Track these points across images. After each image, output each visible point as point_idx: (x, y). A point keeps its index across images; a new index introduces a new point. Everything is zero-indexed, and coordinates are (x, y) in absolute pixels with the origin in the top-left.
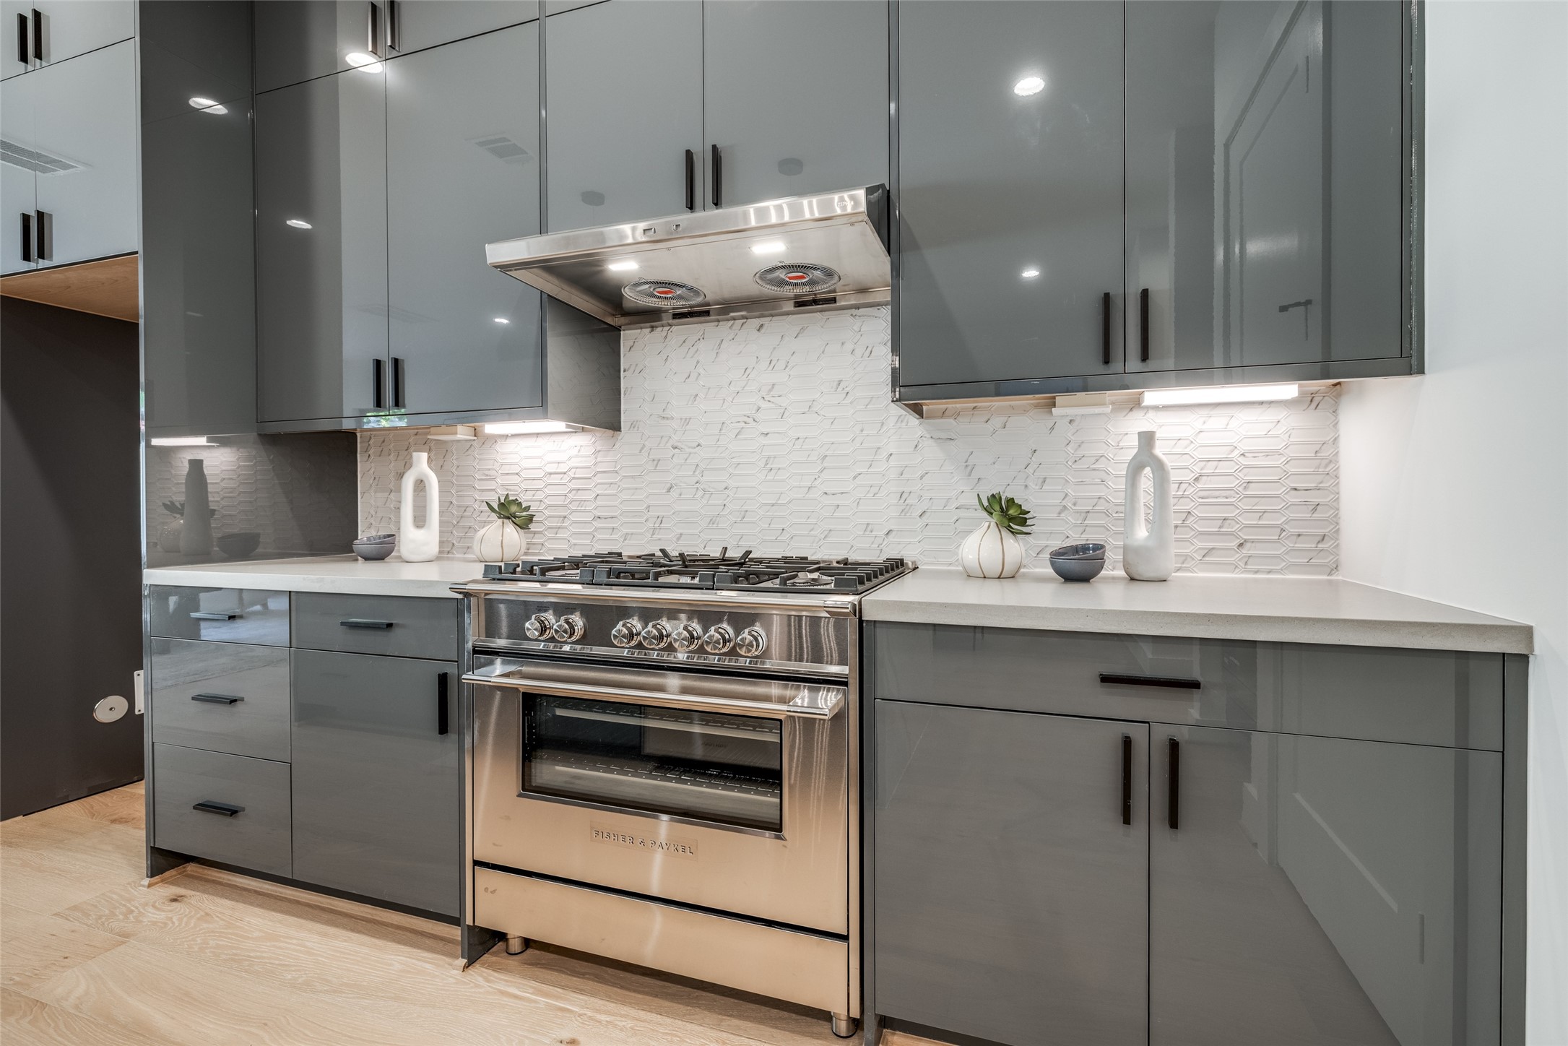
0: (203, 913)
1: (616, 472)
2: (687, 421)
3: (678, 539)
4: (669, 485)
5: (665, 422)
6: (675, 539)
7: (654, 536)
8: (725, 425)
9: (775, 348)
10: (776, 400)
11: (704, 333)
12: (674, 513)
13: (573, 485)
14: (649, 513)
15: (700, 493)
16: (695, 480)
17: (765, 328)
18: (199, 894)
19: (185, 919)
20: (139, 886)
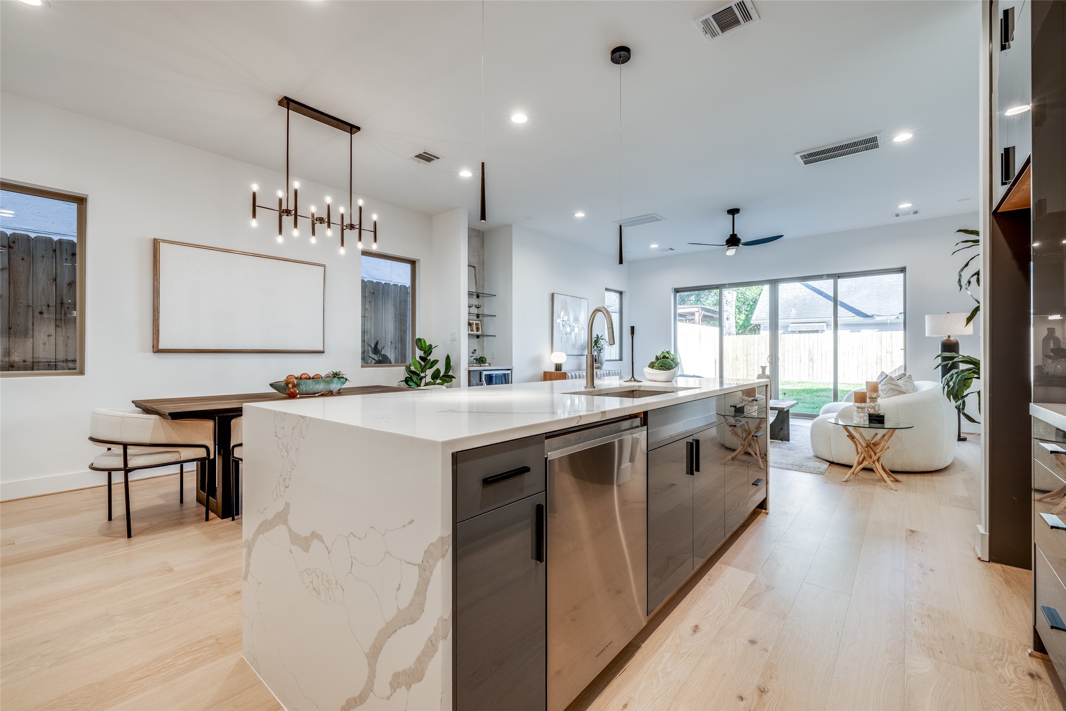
0: (1033, 697)
18: (1051, 685)
19: (1018, 690)
20: (1026, 650)
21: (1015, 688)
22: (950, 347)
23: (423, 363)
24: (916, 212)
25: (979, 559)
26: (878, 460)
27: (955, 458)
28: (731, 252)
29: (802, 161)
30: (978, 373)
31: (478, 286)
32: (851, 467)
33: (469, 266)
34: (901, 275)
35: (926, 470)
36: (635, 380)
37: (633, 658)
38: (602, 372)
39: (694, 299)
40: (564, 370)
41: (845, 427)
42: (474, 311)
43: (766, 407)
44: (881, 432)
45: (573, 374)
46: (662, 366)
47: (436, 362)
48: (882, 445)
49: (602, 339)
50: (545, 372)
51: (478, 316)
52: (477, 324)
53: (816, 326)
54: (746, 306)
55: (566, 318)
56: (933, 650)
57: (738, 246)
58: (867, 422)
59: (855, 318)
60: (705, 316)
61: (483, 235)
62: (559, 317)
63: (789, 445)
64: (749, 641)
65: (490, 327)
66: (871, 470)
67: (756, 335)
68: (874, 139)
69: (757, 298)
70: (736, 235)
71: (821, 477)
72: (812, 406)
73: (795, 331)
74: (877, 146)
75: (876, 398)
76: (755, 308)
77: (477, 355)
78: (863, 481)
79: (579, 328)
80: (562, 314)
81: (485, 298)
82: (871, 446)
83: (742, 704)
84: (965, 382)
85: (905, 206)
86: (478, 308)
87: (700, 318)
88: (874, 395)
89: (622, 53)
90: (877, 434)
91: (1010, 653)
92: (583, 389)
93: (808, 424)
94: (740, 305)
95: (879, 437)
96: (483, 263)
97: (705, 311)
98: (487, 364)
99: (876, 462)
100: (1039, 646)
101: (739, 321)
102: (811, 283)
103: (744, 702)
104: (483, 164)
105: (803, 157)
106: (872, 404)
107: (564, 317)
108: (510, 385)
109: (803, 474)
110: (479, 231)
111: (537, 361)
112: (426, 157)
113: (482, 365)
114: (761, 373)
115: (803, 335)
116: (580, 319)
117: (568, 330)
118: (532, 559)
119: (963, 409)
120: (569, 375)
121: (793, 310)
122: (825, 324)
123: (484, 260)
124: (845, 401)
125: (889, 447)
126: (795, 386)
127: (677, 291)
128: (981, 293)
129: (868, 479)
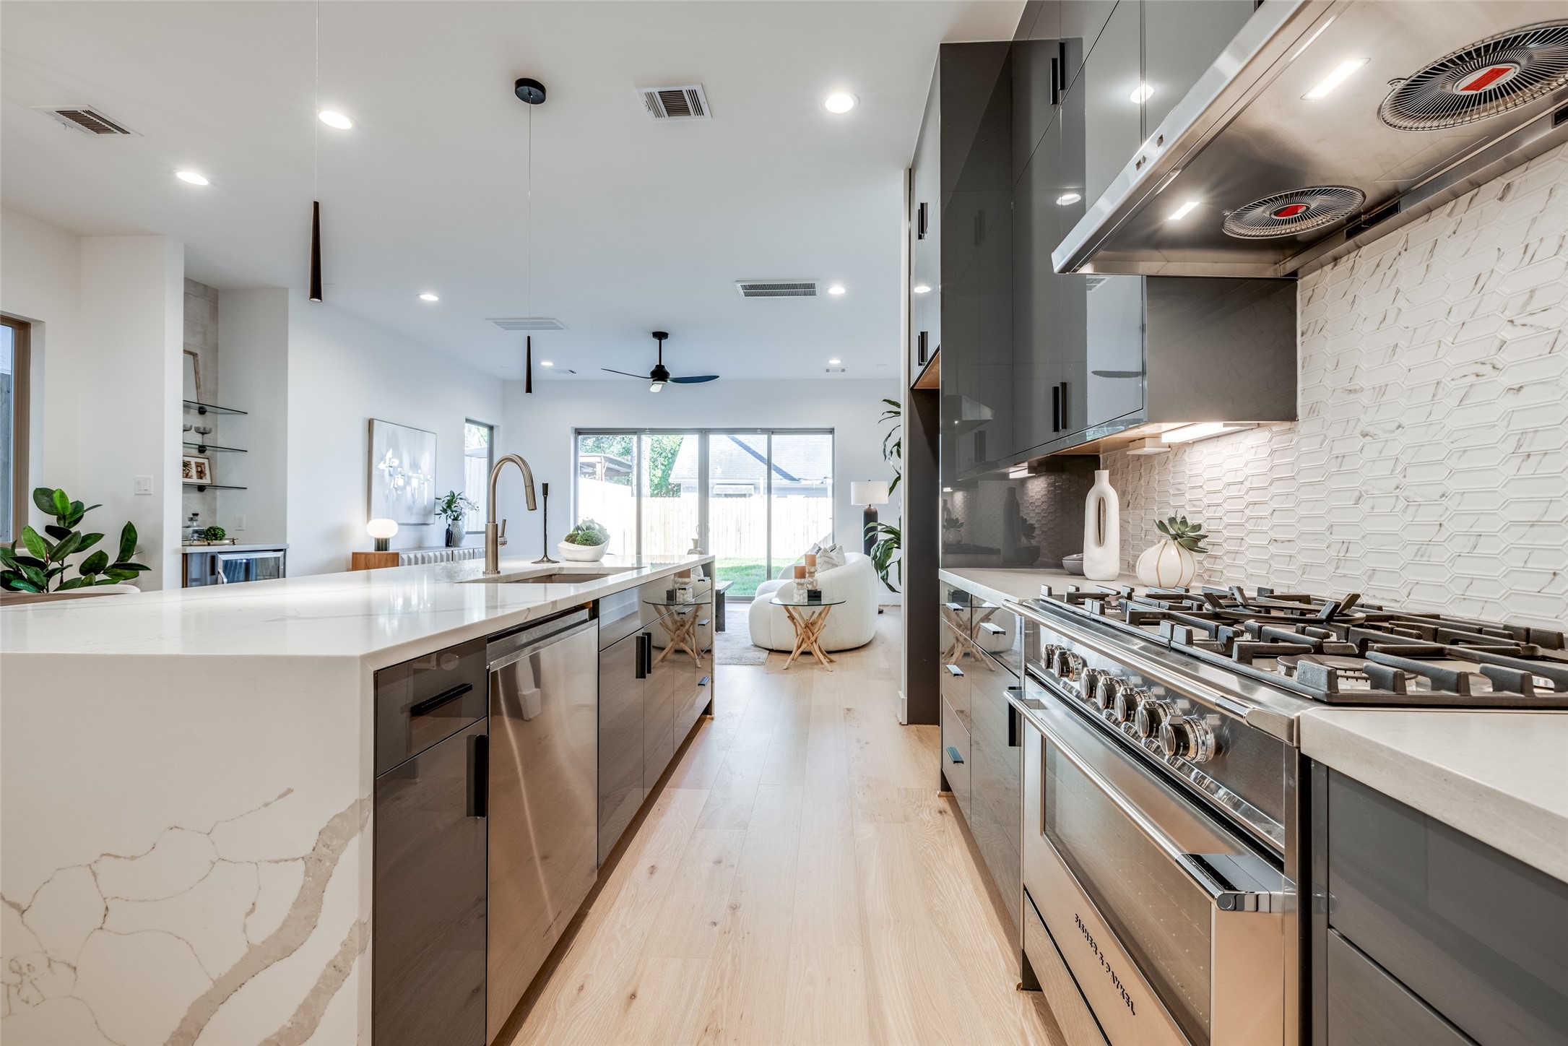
0: (943, 828)
1: (1293, 478)
2: (1382, 390)
3: (1370, 578)
4: (1357, 494)
5: (1353, 396)
6: (1365, 577)
7: (1338, 571)
8: (1442, 386)
9: (1534, 220)
10: (1538, 320)
11: (1407, 241)
12: (1363, 537)
13: (1249, 499)
14: (1333, 537)
15: (1402, 504)
16: (1394, 483)
17: (1513, 190)
18: (953, 815)
19: (933, 827)
20: (936, 793)
21: (931, 826)
22: (870, 516)
23: (55, 542)
24: (843, 370)
25: (900, 723)
26: (815, 641)
27: (876, 632)
28: (657, 387)
29: (742, 291)
30: (899, 544)
31: (202, 390)
32: (790, 652)
33: (186, 352)
34: (830, 436)
35: (854, 647)
36: (549, 561)
37: (581, 930)
38: (461, 552)
39: (591, 444)
40: (392, 548)
41: (785, 606)
42: (198, 439)
43: (712, 589)
44: (818, 609)
45: (412, 556)
46: (587, 540)
47: (96, 537)
48: (819, 623)
49: (461, 499)
50: (354, 554)
51: (202, 449)
52: (198, 465)
53: (743, 489)
54: (663, 459)
55: (396, 462)
56: (873, 815)
57: (666, 381)
58: (806, 600)
59: (782, 481)
60: (609, 469)
61: (217, 296)
62: (383, 459)
63: (724, 636)
64: (714, 863)
65: (229, 470)
66: (809, 653)
67: (676, 499)
68: (812, 286)
69: (677, 449)
70: (663, 366)
71: (763, 667)
72: (743, 587)
73: (721, 495)
74: (813, 294)
75: (814, 573)
76: (673, 462)
77: (203, 523)
78: (802, 666)
79: (419, 479)
80: (389, 454)
81: (219, 416)
82: (809, 626)
83: (716, 929)
84: (887, 552)
85: (835, 362)
86: (203, 434)
87: (604, 471)
88: (812, 570)
89: (533, 90)
90: (814, 612)
91: (926, 799)
92: (481, 577)
93: (745, 609)
94: (655, 456)
95: (816, 615)
96: (215, 349)
97: (610, 463)
98: (227, 542)
99: (814, 643)
100: (946, 786)
101: (654, 478)
102: (743, 438)
103: (718, 926)
104: (316, 205)
105: (744, 287)
106: (811, 580)
107: (393, 460)
108: (281, 579)
109: (744, 667)
110: (206, 286)
111: (339, 534)
112: (92, 122)
113: (215, 542)
114: (692, 547)
115: (730, 499)
116: (422, 464)
117: (400, 482)
118: (468, 815)
119: (887, 579)
120: (405, 557)
121: (718, 467)
122: (753, 486)
123: (217, 344)
124: (780, 579)
125: (825, 625)
126: (722, 563)
127: (579, 432)
128: (902, 464)
129: (806, 663)
